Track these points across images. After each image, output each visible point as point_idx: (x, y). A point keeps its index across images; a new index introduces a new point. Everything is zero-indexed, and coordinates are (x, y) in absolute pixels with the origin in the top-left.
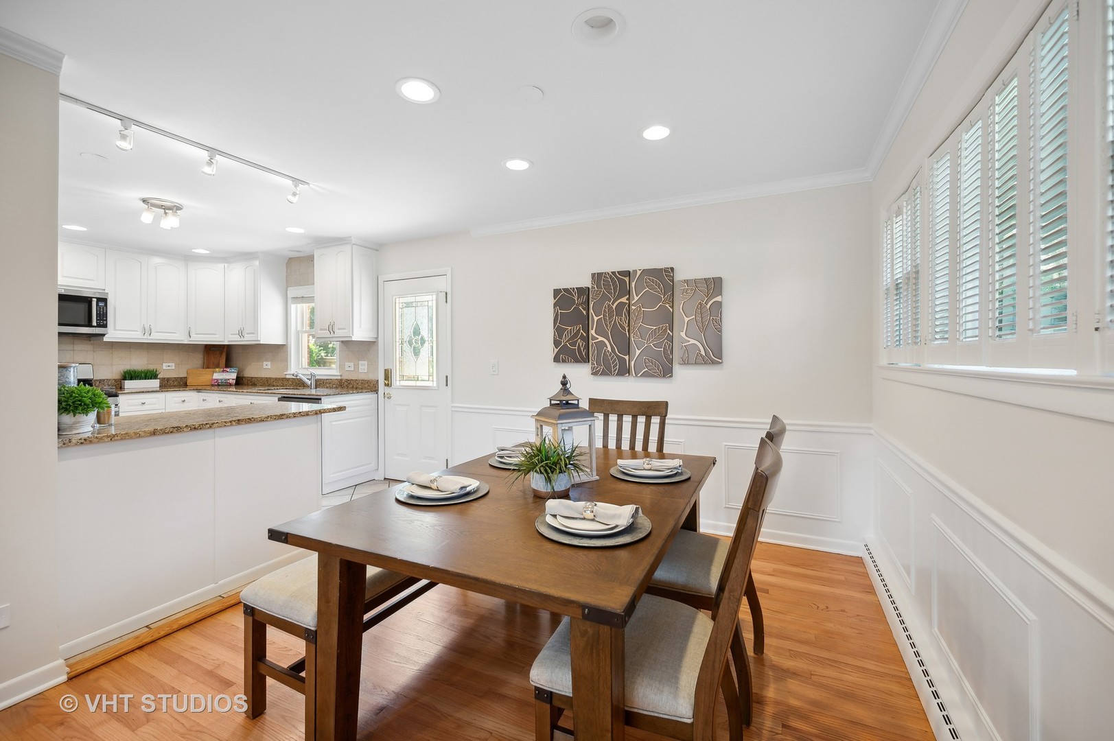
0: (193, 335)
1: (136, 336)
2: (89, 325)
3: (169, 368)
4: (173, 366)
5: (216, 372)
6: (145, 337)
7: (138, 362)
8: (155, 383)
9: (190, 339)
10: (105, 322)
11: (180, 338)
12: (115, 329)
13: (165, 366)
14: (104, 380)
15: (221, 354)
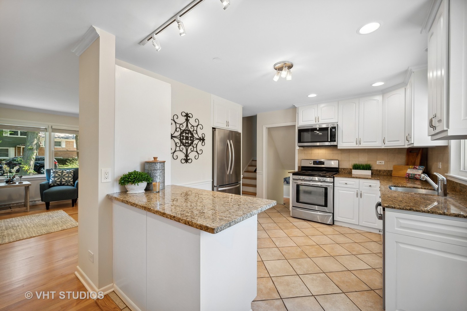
0: (386, 142)
1: (353, 145)
2: (328, 141)
3: (380, 164)
4: (383, 162)
5: (409, 168)
6: (357, 145)
7: (362, 160)
8: (369, 173)
9: (385, 145)
10: (335, 139)
11: (378, 144)
12: (342, 142)
13: (378, 162)
14: (345, 169)
15: (417, 155)
